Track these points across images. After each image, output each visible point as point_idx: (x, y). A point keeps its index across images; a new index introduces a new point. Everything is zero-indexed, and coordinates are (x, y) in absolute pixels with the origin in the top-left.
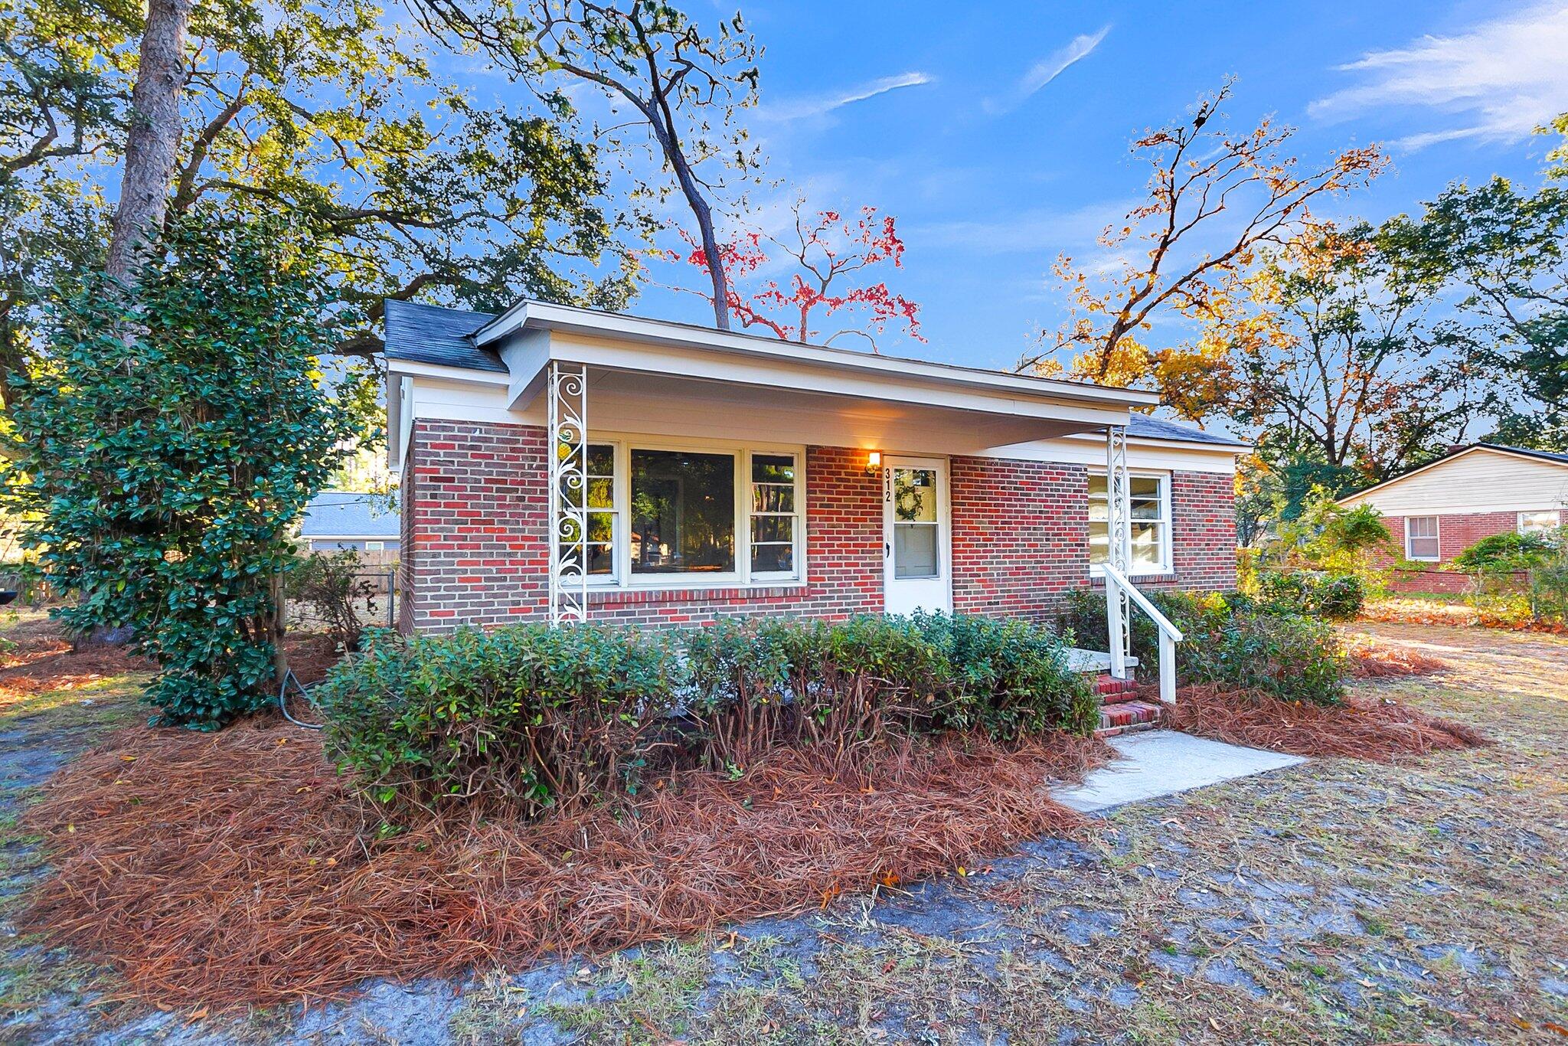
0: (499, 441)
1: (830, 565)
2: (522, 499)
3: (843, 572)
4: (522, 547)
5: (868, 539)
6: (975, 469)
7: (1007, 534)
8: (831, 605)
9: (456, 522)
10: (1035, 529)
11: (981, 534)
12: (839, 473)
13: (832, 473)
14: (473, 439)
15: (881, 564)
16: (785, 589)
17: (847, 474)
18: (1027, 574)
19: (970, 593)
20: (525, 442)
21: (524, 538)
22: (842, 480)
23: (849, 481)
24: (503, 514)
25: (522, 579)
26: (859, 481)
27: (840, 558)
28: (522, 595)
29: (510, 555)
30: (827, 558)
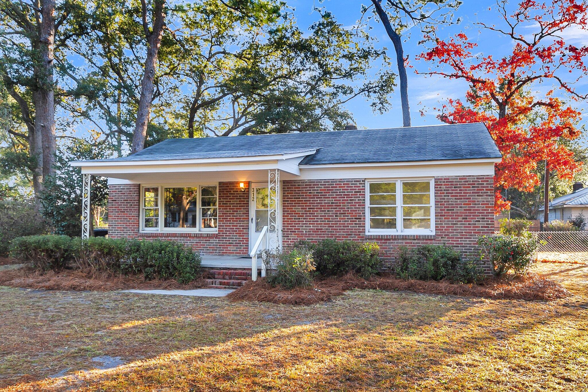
0: (127, 189)
1: (226, 226)
2: (131, 205)
3: (231, 229)
4: (131, 219)
5: (242, 216)
6: (294, 185)
7: (312, 214)
8: (226, 241)
9: (117, 212)
10: (328, 211)
11: (297, 214)
12: (231, 191)
13: (228, 192)
14: (121, 189)
15: (248, 226)
16: (208, 234)
17: (233, 191)
18: (323, 232)
19: (290, 239)
20: (133, 189)
21: (132, 216)
22: (231, 194)
23: (234, 194)
24: (127, 210)
25: (131, 228)
26: (238, 194)
27: (230, 223)
28: (131, 233)
29: (129, 221)
30: (225, 223)
